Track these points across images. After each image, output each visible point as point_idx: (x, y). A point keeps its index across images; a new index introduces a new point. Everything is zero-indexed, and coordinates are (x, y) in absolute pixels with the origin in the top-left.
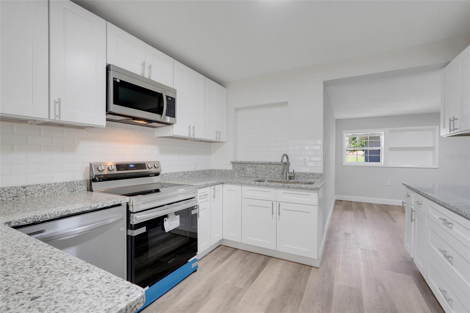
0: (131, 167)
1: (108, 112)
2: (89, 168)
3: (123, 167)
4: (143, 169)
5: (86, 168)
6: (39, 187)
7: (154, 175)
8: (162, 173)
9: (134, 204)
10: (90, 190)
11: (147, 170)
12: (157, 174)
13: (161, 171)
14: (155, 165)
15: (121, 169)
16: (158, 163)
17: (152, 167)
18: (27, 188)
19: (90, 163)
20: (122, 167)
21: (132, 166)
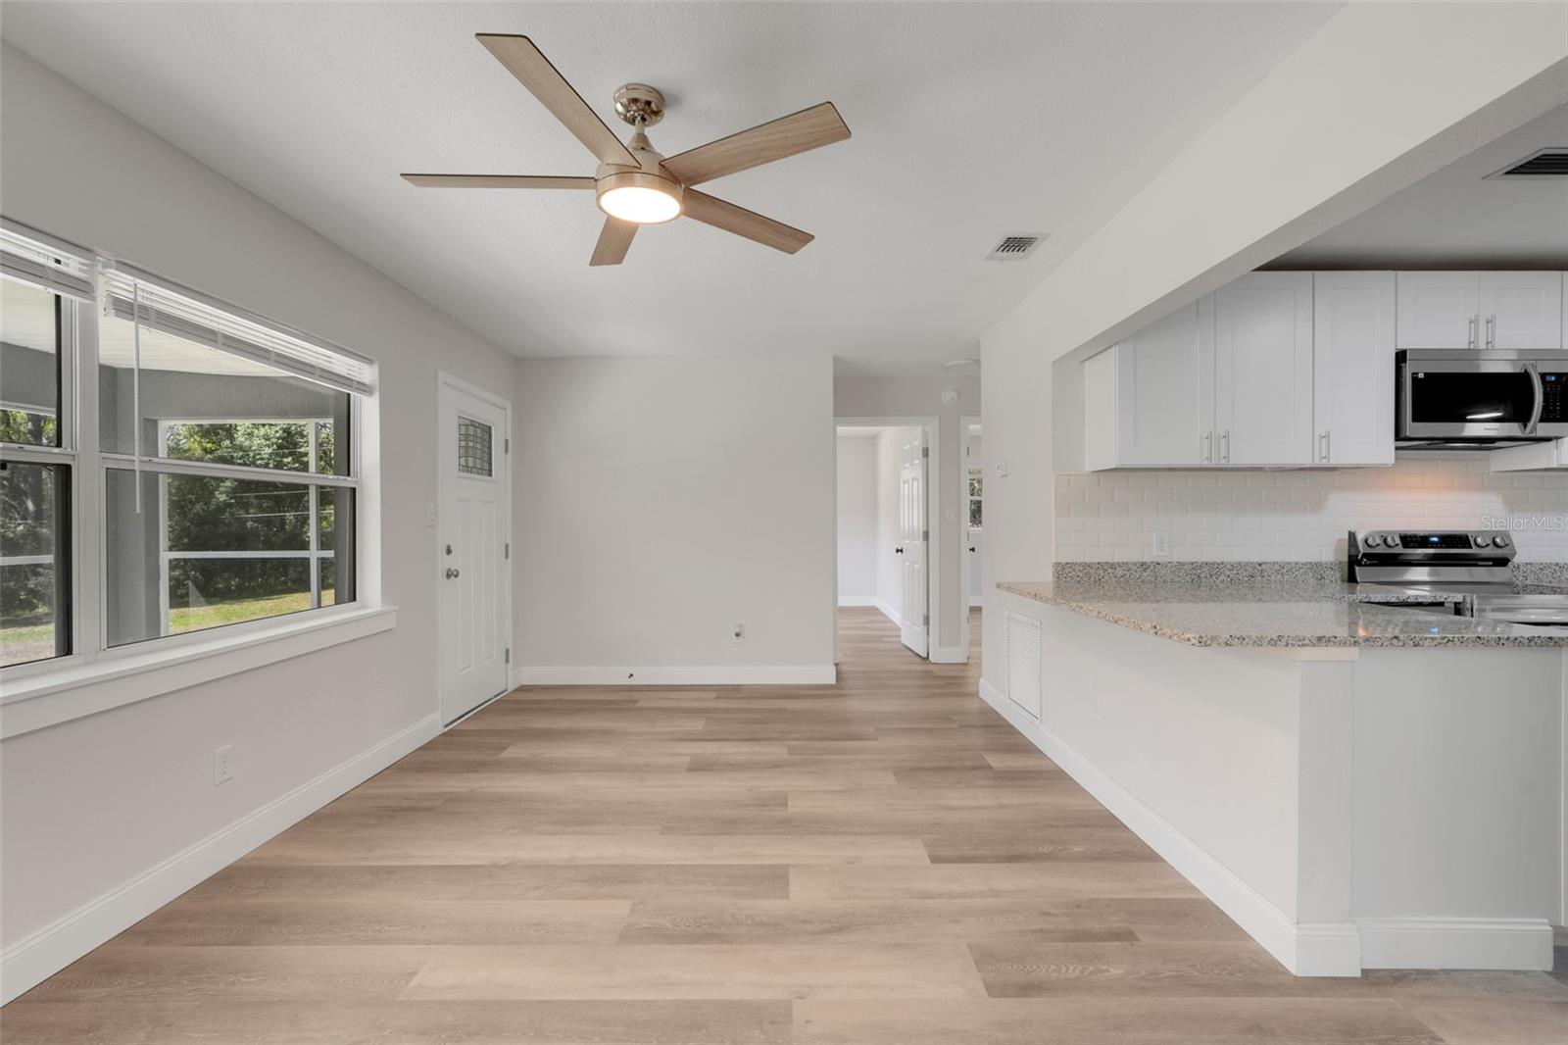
0: (1434, 542)
1: (1398, 437)
2: (1347, 541)
3: (1416, 542)
4: (1464, 547)
5: (1340, 541)
6: (1277, 567)
7: (1491, 563)
8: (1516, 560)
9: (1475, 607)
10: (1352, 578)
11: (1474, 550)
12: (1502, 562)
13: (1515, 553)
14: (1498, 540)
15: (1411, 545)
16: (1505, 535)
17: (1487, 545)
18: (1264, 567)
19: (1349, 532)
20: (1412, 541)
21: (1436, 539)
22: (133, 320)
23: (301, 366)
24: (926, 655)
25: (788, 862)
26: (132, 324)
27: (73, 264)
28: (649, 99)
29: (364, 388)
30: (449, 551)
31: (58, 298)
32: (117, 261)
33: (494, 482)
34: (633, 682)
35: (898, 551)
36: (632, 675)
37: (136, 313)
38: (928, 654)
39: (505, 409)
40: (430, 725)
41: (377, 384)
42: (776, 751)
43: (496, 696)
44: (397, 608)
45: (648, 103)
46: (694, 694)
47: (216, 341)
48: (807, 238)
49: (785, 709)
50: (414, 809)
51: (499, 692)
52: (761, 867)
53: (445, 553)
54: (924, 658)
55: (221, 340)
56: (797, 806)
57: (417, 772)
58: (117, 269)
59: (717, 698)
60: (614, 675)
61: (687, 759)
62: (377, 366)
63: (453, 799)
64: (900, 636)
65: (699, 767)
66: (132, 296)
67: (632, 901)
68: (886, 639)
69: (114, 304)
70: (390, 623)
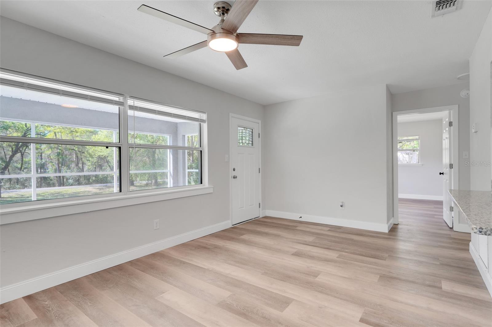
22: (133, 110)
23: (180, 116)
24: (452, 227)
25: (295, 298)
26: (133, 111)
27: (121, 99)
28: (223, 6)
29: (203, 121)
30: (234, 170)
31: (119, 107)
32: (130, 96)
33: (254, 148)
34: (300, 219)
35: (440, 174)
36: (301, 217)
37: (134, 108)
38: (453, 226)
39: (259, 123)
40: (227, 224)
41: (206, 119)
42: (332, 255)
43: (255, 218)
44: (213, 187)
45: (223, 7)
46: (320, 227)
47: (156, 113)
48: (300, 38)
49: (353, 239)
50: (205, 248)
51: (256, 217)
52: (284, 297)
53: (233, 170)
54: (451, 228)
55: (157, 112)
56: (321, 279)
57: (216, 237)
58: (129, 98)
59: (329, 230)
60: (294, 216)
61: (295, 250)
62: (206, 114)
63: (216, 247)
64: (443, 216)
65: (297, 254)
66: (133, 105)
67: (232, 293)
68: (436, 216)
69: (129, 107)
70: (211, 191)
